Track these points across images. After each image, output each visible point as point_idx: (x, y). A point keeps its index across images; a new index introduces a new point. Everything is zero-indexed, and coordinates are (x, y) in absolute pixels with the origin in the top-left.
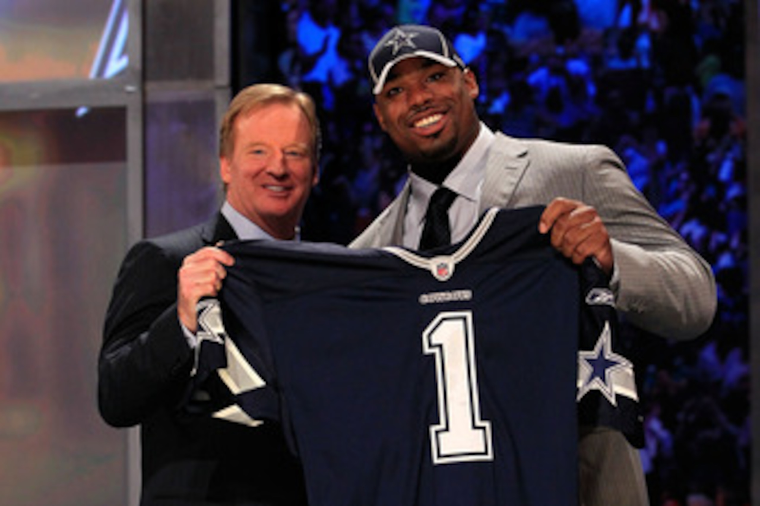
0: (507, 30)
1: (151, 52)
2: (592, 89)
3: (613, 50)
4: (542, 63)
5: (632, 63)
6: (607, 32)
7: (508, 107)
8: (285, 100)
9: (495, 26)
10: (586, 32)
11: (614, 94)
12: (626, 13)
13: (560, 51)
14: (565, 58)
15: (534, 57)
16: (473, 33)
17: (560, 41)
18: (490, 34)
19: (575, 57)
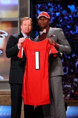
0: (62, 12)
1: (21, 14)
2: (72, 19)
3: (74, 14)
4: (66, 16)
5: (77, 16)
6: (74, 12)
7: (62, 21)
8: (28, 19)
9: (61, 11)
10: (71, 12)
11: (75, 20)
12: (76, 10)
13: (68, 14)
14: (69, 15)
15: (65, 15)
16: (58, 12)
17: (68, 13)
18: (60, 12)
19: (70, 15)
